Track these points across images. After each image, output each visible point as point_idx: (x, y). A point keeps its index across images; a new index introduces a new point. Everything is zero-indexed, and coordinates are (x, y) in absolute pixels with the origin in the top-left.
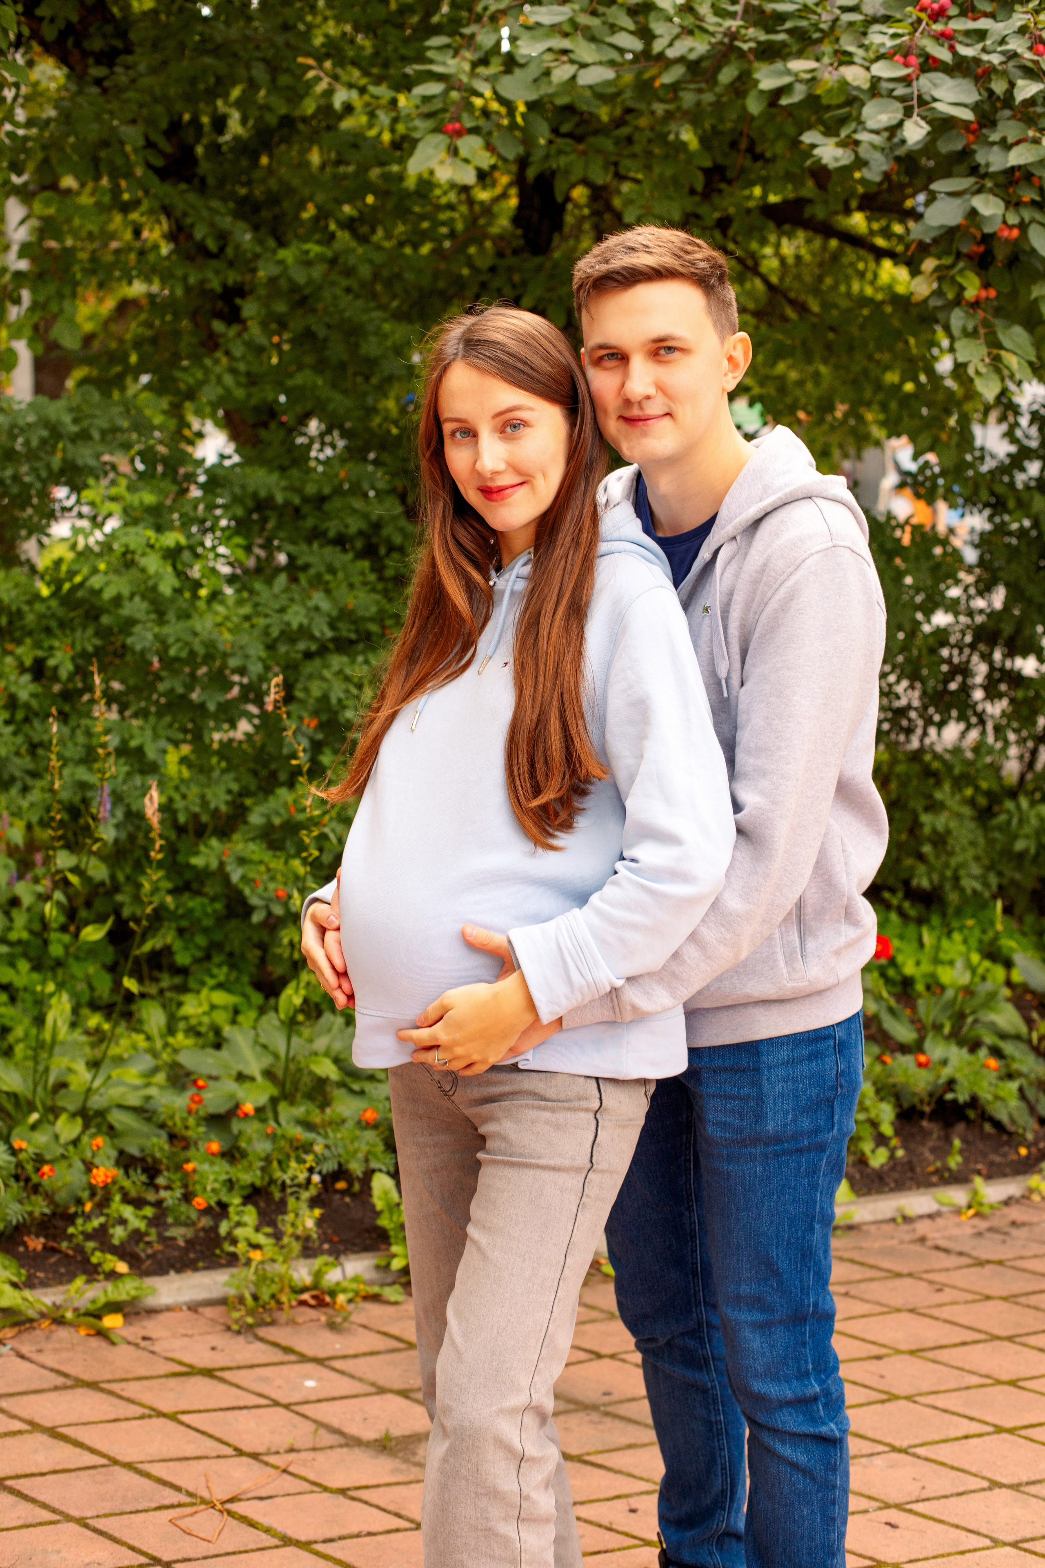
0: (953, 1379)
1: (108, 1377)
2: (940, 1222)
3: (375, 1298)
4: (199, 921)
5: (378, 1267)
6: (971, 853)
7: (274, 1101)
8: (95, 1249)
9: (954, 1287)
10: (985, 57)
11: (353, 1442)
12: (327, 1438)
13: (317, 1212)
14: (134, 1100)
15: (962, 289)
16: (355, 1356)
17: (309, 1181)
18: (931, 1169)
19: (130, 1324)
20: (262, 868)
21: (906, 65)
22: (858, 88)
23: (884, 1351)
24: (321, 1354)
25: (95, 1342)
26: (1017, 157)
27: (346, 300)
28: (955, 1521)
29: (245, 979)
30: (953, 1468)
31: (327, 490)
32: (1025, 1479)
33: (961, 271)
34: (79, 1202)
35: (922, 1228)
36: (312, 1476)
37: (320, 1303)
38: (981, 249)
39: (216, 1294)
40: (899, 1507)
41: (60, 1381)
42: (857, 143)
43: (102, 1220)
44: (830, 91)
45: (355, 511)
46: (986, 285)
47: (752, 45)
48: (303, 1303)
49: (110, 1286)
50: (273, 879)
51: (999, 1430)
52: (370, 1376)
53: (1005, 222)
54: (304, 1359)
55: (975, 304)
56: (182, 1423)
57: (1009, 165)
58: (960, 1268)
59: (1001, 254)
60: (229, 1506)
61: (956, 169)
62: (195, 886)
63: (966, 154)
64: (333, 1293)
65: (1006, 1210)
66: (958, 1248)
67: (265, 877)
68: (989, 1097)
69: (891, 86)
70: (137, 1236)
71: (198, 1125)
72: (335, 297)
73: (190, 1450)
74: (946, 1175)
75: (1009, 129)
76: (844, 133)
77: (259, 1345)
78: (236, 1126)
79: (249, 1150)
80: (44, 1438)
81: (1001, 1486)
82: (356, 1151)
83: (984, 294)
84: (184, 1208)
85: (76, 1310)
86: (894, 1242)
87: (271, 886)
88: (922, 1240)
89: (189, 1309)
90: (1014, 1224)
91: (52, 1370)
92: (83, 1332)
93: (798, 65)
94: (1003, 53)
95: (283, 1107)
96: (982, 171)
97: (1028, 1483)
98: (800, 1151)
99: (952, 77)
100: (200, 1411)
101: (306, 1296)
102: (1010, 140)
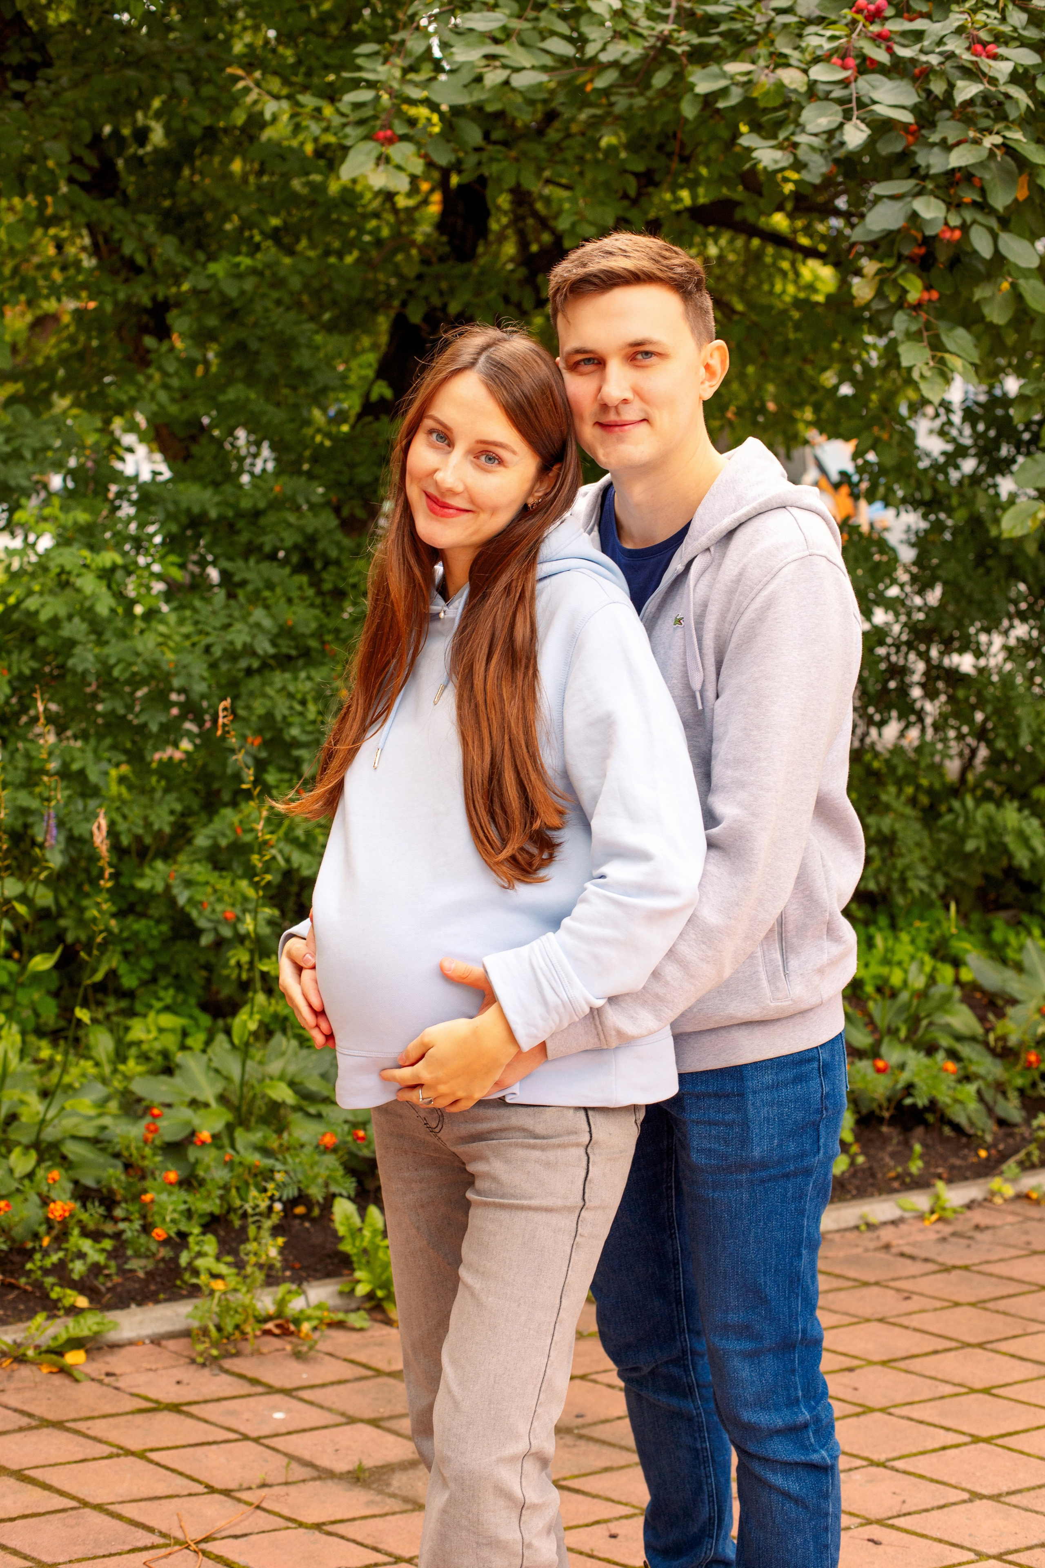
0: (927, 1389)
1: (73, 1415)
2: (903, 1228)
3: (340, 1325)
4: (145, 943)
5: (341, 1294)
6: (917, 854)
7: (230, 1128)
8: (53, 1285)
9: (921, 1294)
10: (923, 58)
11: (325, 1474)
12: (300, 1472)
13: (280, 1241)
14: (88, 1130)
15: (905, 292)
16: (323, 1386)
17: (270, 1209)
18: (892, 1174)
19: (93, 1360)
20: (209, 890)
21: (845, 68)
22: (795, 91)
23: (856, 1363)
24: (288, 1385)
25: (59, 1380)
26: (958, 159)
27: (277, 313)
28: (938, 1535)
29: (192, 1001)
30: (932, 1480)
31: (262, 505)
32: (1005, 1489)
33: (903, 274)
34: (36, 1236)
35: (887, 1234)
36: (286, 1512)
37: (285, 1332)
38: (922, 251)
39: (179, 1325)
40: (880, 1522)
41: (25, 1421)
42: (795, 145)
43: (61, 1254)
44: (766, 94)
45: (290, 525)
46: (928, 288)
47: (686, 48)
48: (267, 1332)
49: (71, 1322)
50: (220, 900)
51: (976, 1439)
52: (339, 1406)
53: (946, 223)
54: (271, 1390)
55: (918, 307)
56: (151, 1461)
57: (950, 166)
58: (926, 1274)
59: (943, 256)
60: (203, 1546)
61: (896, 171)
62: (139, 908)
63: (905, 156)
64: (297, 1322)
65: (969, 1214)
66: (924, 1254)
67: (212, 898)
68: (948, 1100)
69: (828, 88)
70: (96, 1269)
71: (154, 1155)
72: (266, 310)
73: (161, 1489)
74: (908, 1180)
75: (947, 129)
76: (782, 135)
77: (225, 1378)
78: (193, 1154)
79: (208, 1177)
80: (11, 1481)
81: (982, 1497)
82: (316, 1177)
83: (926, 296)
84: (143, 1239)
85: (37, 1347)
86: (859, 1250)
87: (219, 908)
88: (887, 1247)
89: (152, 1342)
90: (977, 1227)
91: (15, 1410)
92: (45, 1370)
93: (733, 68)
94: (941, 54)
95: (240, 1134)
96: (922, 172)
97: (1009, 1494)
98: (787, 1176)
99: (890, 79)
100: (168, 1448)
101: (270, 1326)
102: (951, 141)
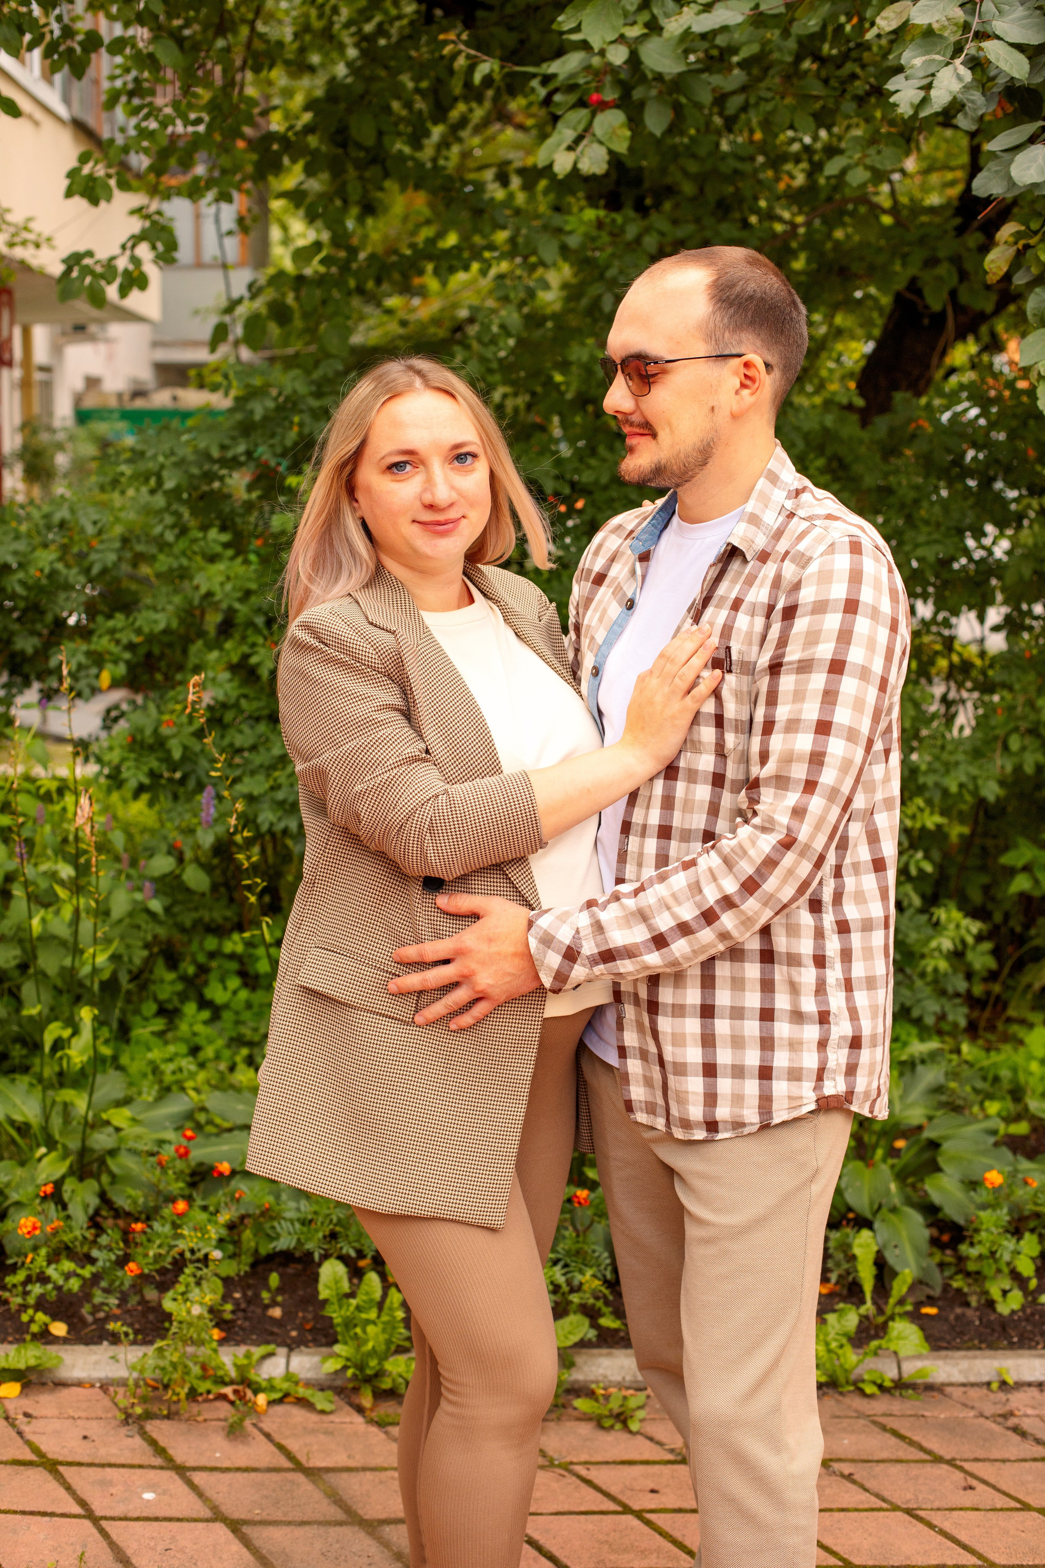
3: (304, 1403)
8: (26, 1306)
16: (226, 1470)
19: (24, 1396)
24: (191, 1462)
33: (1041, 239)
37: (239, 1400)
48: (222, 1397)
49: (28, 1349)
52: (221, 1498)
54: (168, 1464)
64: (256, 1390)
77: (138, 1441)
89: (101, 1387)
101: (228, 1390)
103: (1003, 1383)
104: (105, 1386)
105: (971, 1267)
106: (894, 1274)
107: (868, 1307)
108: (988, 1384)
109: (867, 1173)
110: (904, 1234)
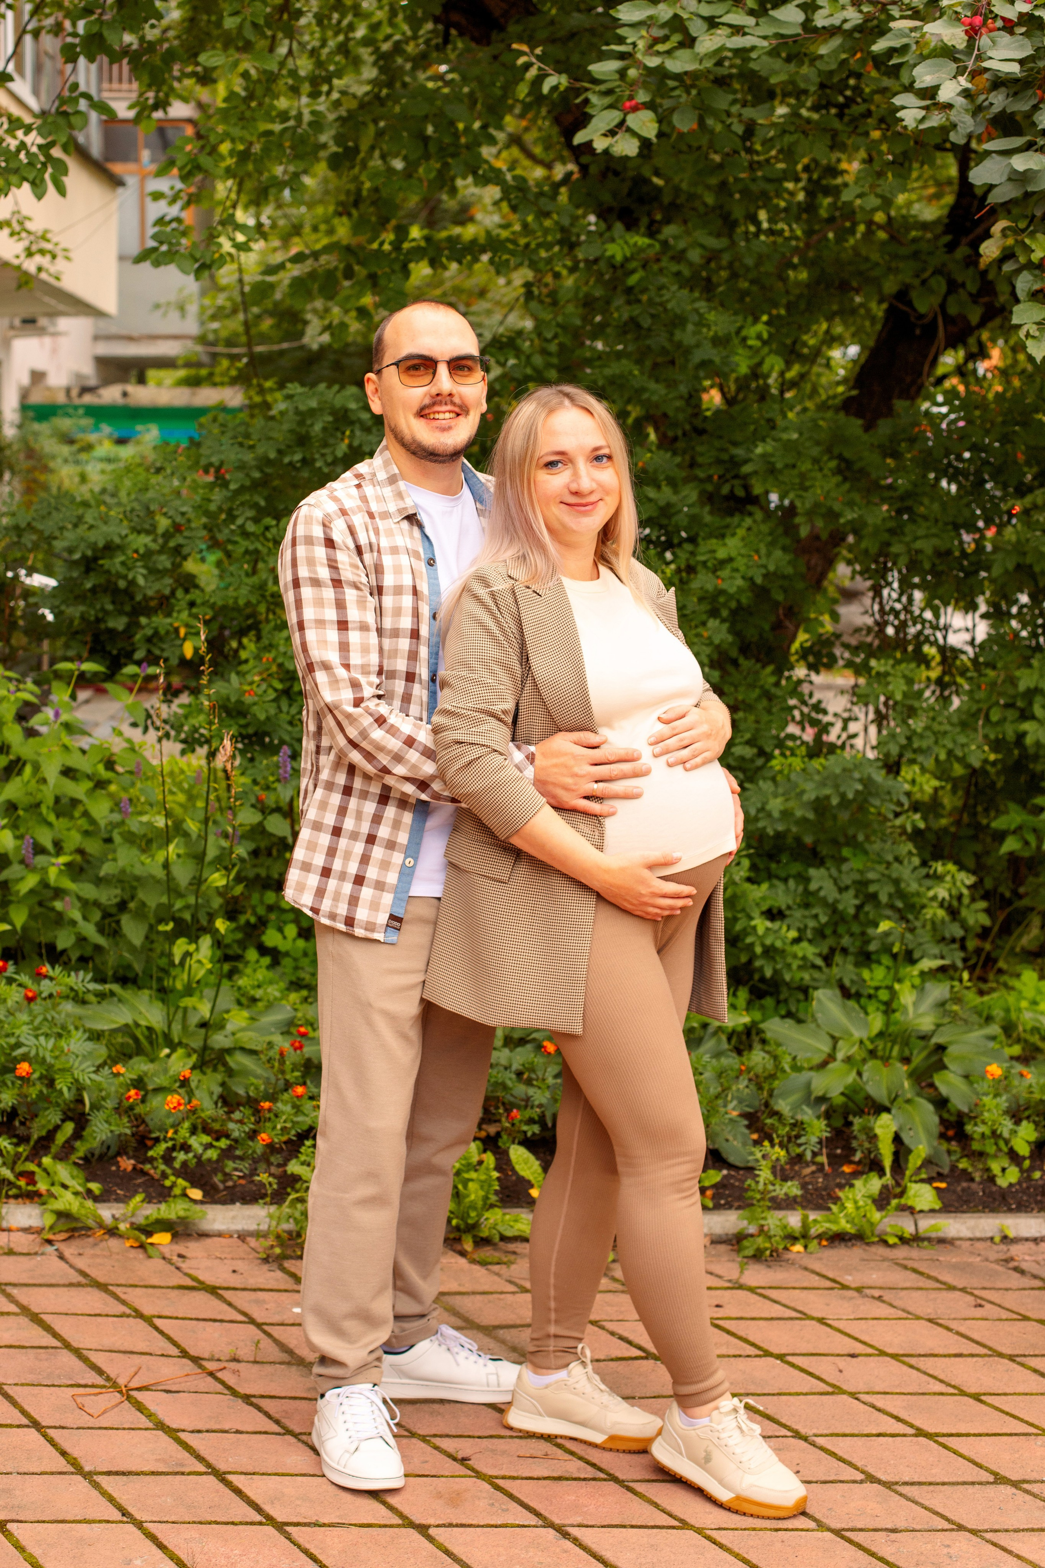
1: (122, 1281)
8: (168, 1173)
11: (294, 1361)
14: (257, 1044)
15: (1030, 251)
19: (175, 1242)
25: (133, 1253)
33: (1031, 234)
34: (163, 1127)
41: (77, 1279)
56: (151, 1324)
60: (134, 1393)
70: (209, 1165)
73: (140, 1347)
85: (130, 1224)
89: (239, 1237)
91: (78, 1270)
92: (128, 1244)
103: (1005, 1238)
104: (242, 1236)
105: (976, 1146)
106: (909, 1151)
107: (888, 1179)
108: (992, 1239)
109: (885, 1071)
110: (917, 1119)
